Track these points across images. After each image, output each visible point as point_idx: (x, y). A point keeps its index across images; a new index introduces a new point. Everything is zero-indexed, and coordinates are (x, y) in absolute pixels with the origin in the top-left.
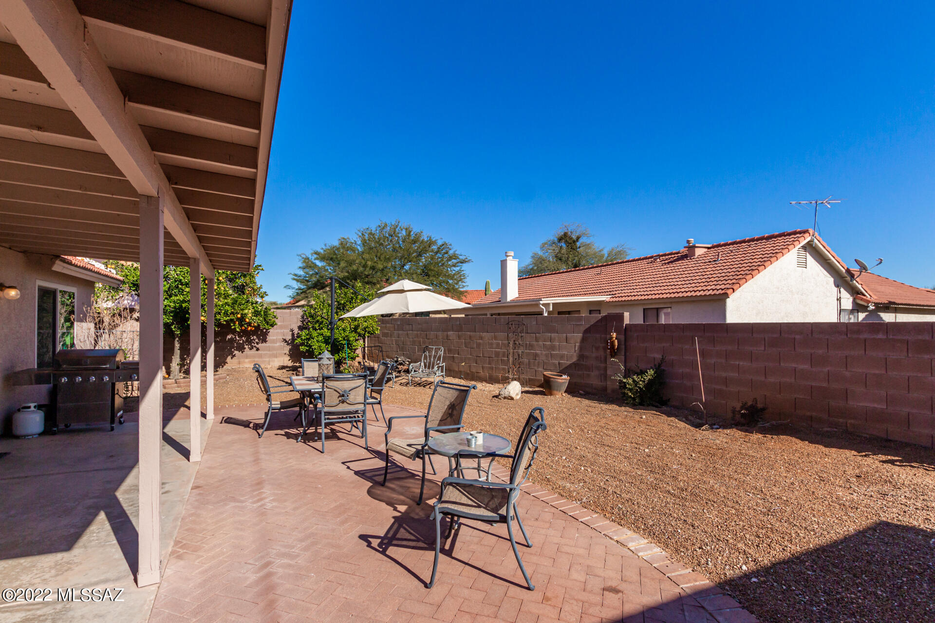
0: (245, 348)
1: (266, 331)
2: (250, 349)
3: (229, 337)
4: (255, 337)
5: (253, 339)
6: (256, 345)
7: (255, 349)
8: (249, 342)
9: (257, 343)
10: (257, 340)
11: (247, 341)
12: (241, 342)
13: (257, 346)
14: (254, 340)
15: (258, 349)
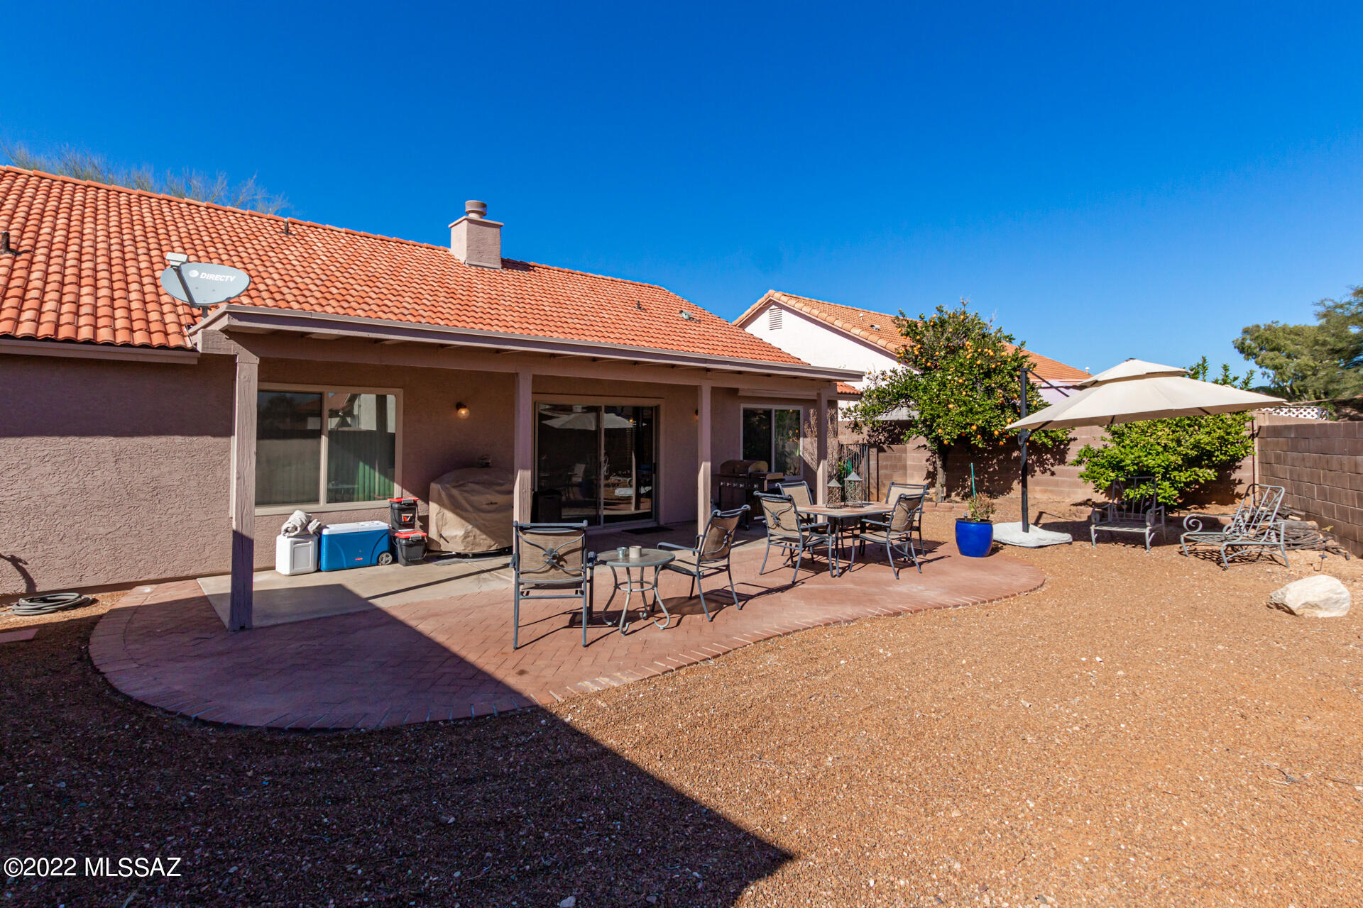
0: (1036, 471)
1: (1064, 448)
2: (1043, 473)
3: (1015, 454)
4: (1049, 456)
5: (1046, 459)
6: (1050, 467)
7: (1049, 472)
8: (1042, 463)
9: (1052, 465)
10: (1051, 461)
11: (1038, 461)
12: (1031, 462)
13: (1052, 468)
14: (1048, 460)
15: (1053, 474)
